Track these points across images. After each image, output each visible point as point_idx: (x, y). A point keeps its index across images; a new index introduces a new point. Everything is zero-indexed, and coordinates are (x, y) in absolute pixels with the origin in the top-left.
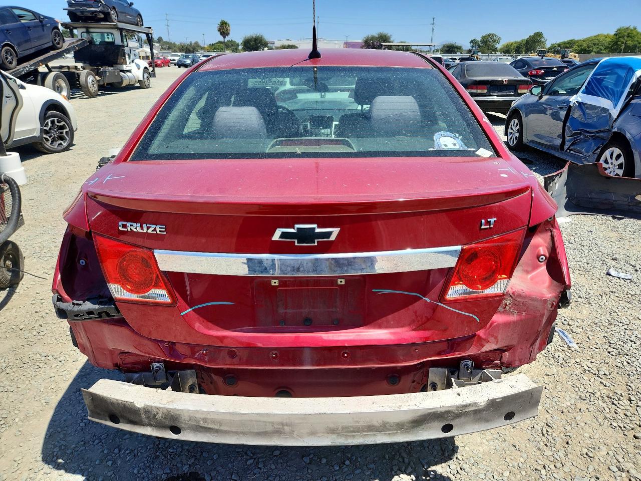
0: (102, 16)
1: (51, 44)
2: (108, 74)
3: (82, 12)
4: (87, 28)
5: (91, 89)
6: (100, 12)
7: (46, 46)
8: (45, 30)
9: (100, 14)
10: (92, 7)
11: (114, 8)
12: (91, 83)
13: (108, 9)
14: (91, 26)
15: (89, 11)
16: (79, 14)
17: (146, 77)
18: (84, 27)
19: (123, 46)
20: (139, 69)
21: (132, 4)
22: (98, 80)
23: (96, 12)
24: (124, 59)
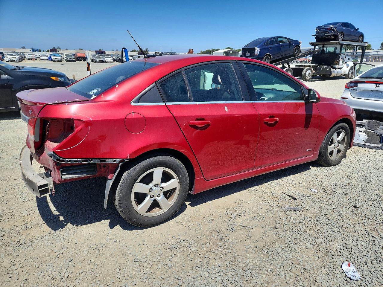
0: (333, 37)
1: (292, 54)
2: (321, 70)
3: (322, 36)
4: (324, 45)
5: (306, 77)
6: (332, 35)
7: (289, 55)
8: (291, 47)
9: (332, 36)
10: (328, 33)
11: (342, 32)
12: (308, 74)
13: (338, 34)
14: (326, 43)
15: (325, 35)
16: (320, 37)
17: (350, 72)
18: (322, 44)
19: (340, 54)
20: (347, 67)
21: (358, 29)
22: (313, 73)
23: (329, 35)
24: (338, 61)
